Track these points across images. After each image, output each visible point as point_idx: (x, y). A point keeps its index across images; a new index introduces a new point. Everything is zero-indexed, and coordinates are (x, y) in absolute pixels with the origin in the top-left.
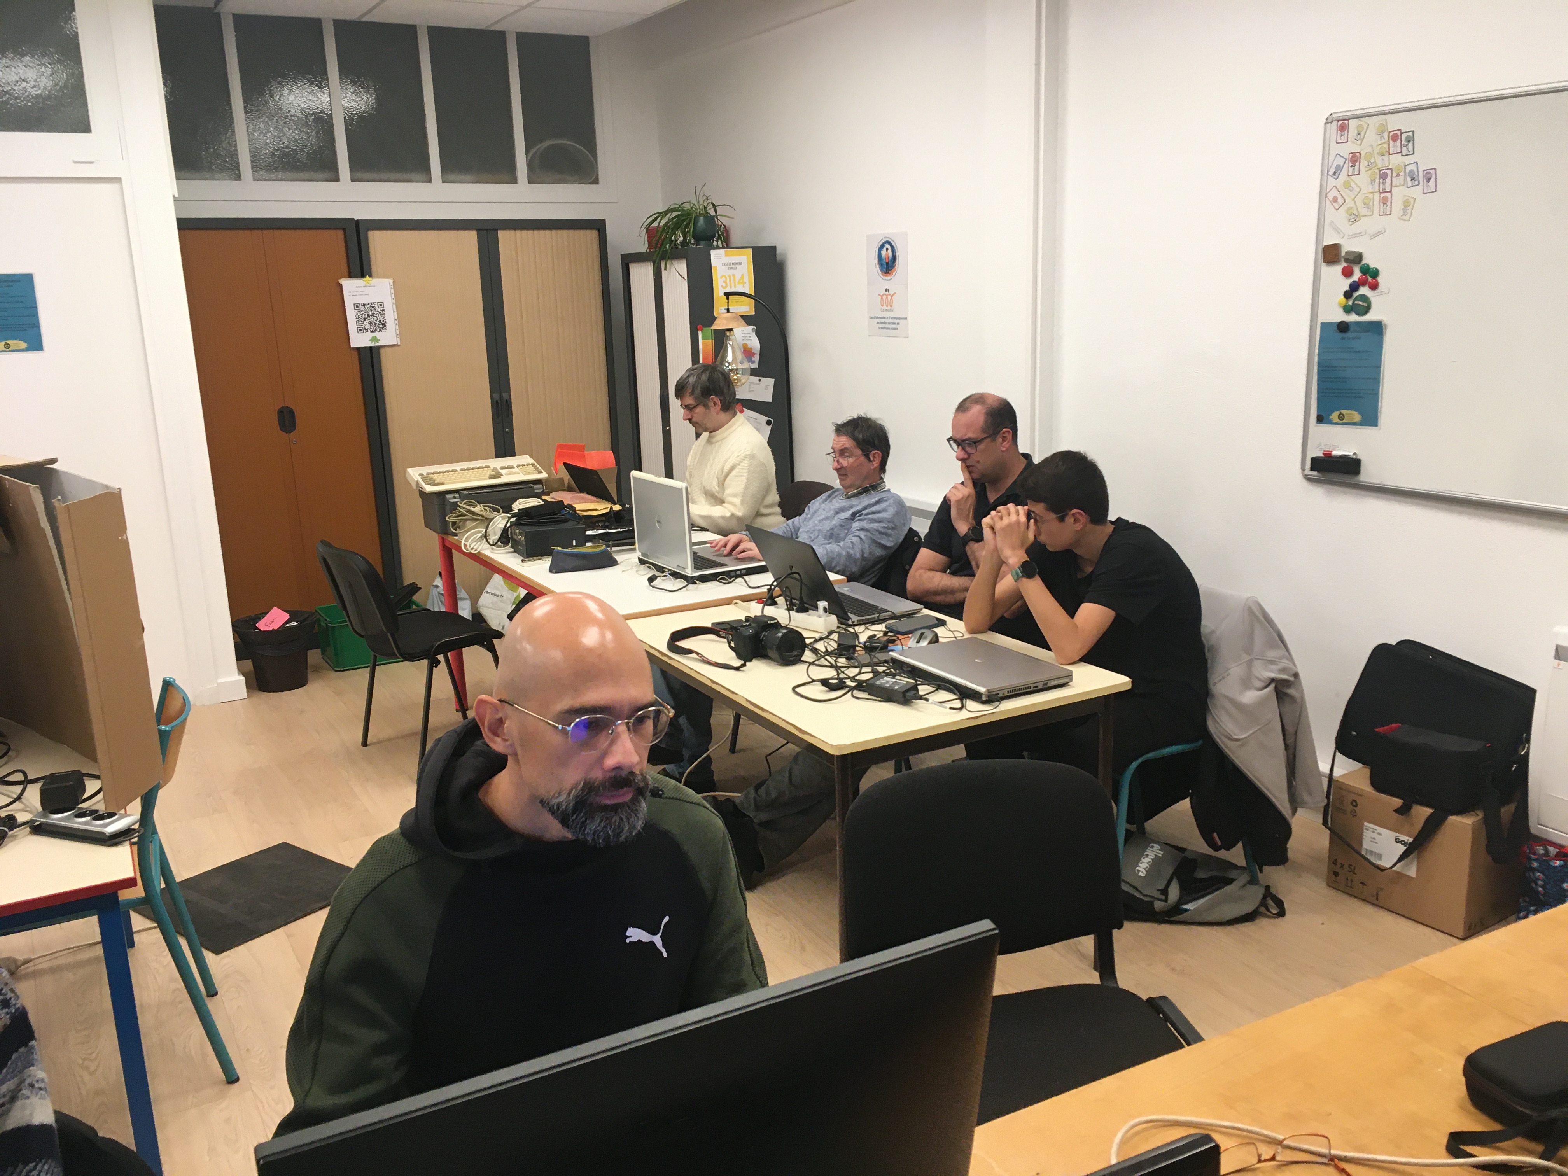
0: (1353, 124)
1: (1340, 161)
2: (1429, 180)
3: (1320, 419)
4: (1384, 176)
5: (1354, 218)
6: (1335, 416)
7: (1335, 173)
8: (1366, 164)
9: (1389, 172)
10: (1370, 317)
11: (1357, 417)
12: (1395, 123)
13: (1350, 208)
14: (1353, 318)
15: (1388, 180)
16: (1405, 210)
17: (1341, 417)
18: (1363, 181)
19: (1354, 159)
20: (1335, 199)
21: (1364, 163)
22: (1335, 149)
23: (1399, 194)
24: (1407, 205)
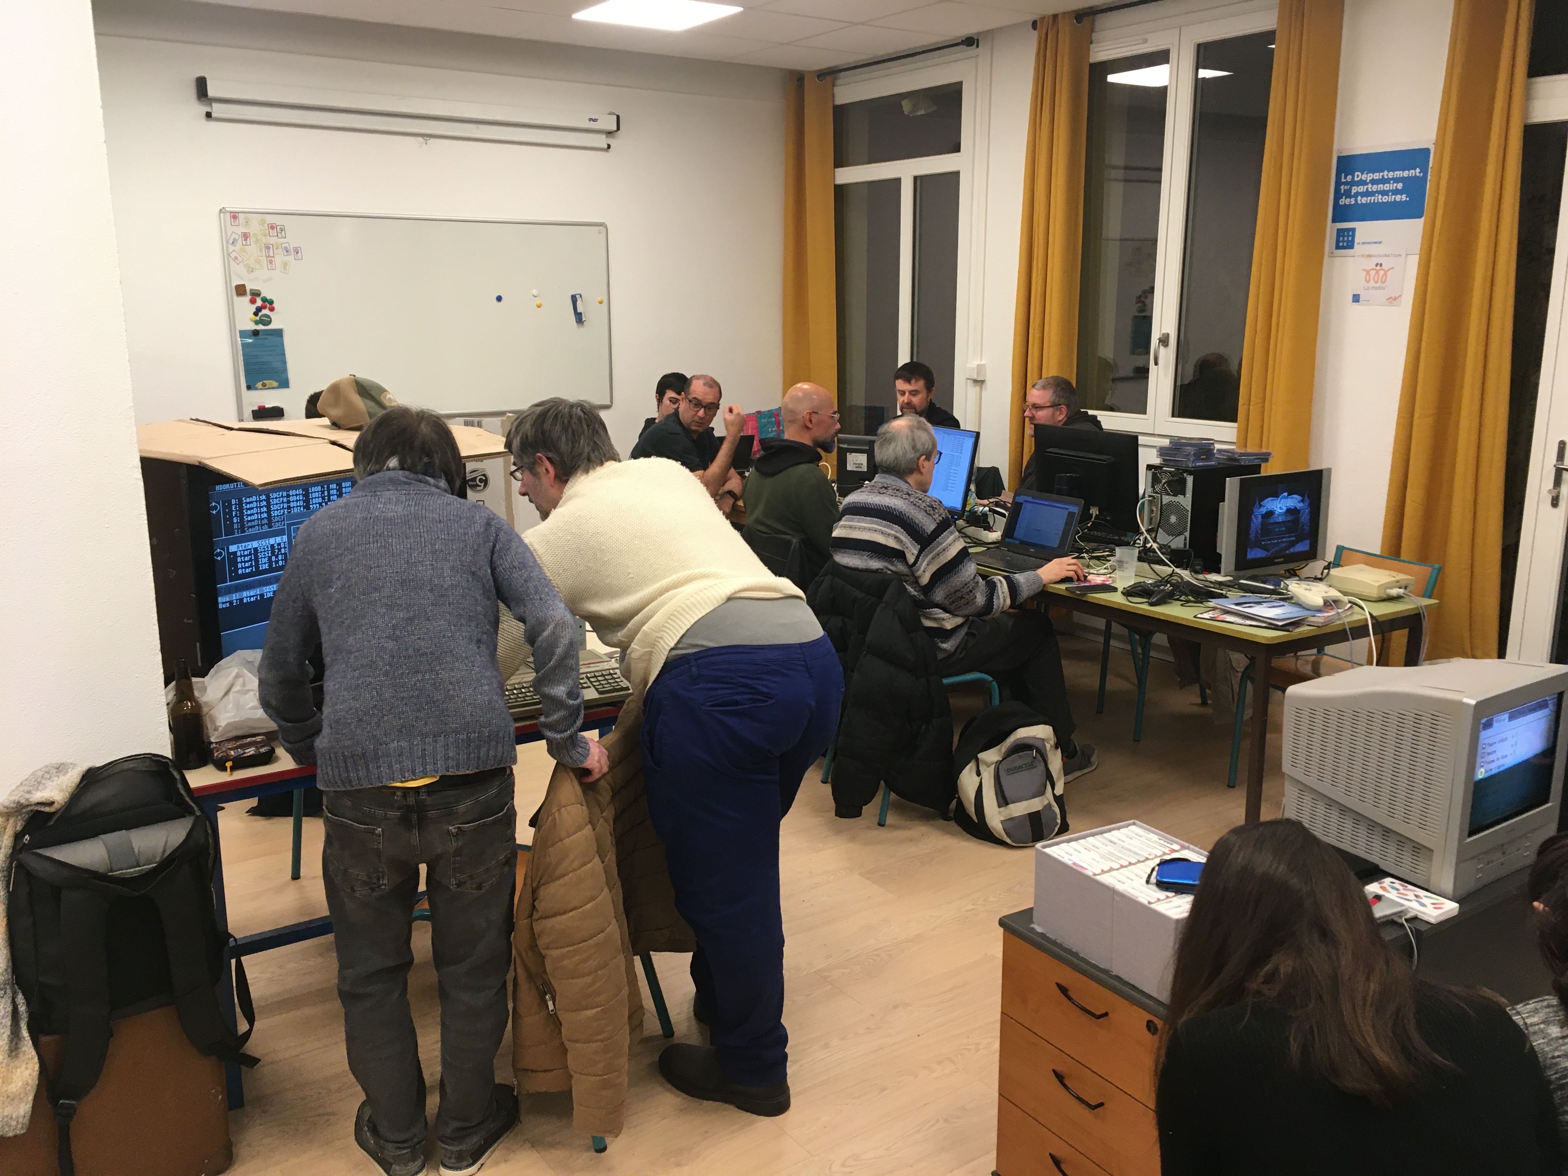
0: (241, 216)
1: (234, 236)
2: (297, 253)
3: (249, 388)
4: (268, 248)
5: (251, 270)
6: (259, 385)
7: (233, 243)
8: (255, 240)
9: (271, 246)
10: (271, 327)
11: (275, 384)
12: (270, 219)
13: (247, 264)
14: (260, 327)
15: (271, 250)
16: (285, 268)
17: (264, 385)
18: (253, 249)
19: (246, 236)
20: (236, 258)
21: (252, 239)
22: (230, 229)
23: (279, 259)
24: (285, 265)
